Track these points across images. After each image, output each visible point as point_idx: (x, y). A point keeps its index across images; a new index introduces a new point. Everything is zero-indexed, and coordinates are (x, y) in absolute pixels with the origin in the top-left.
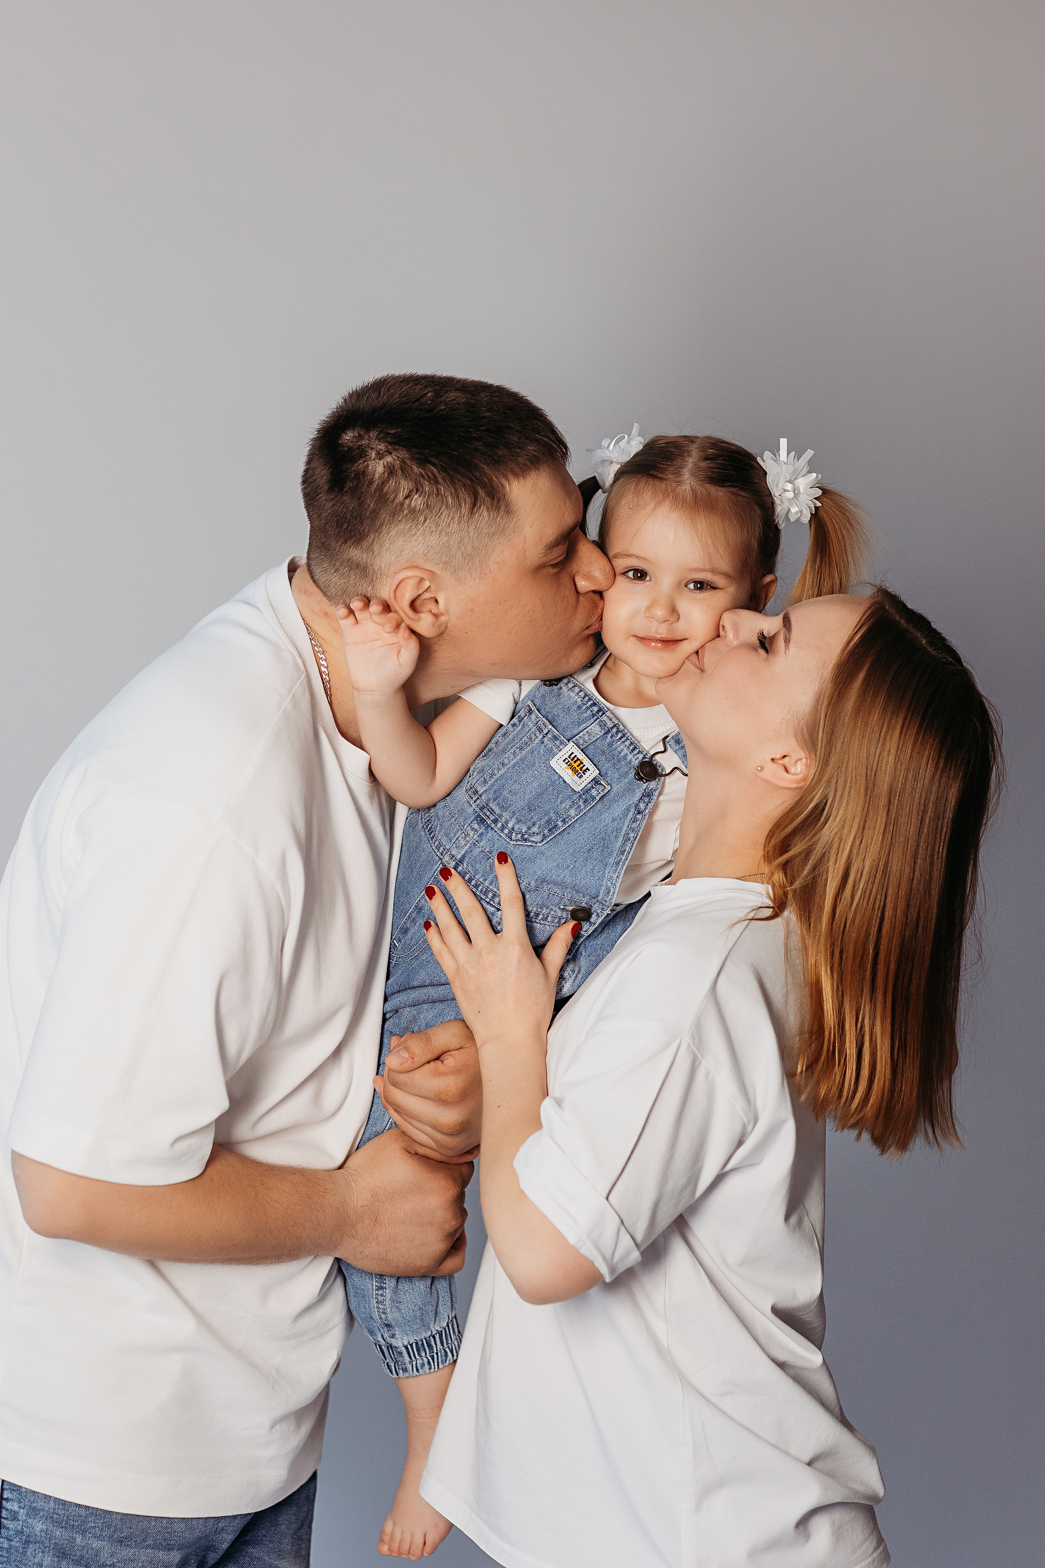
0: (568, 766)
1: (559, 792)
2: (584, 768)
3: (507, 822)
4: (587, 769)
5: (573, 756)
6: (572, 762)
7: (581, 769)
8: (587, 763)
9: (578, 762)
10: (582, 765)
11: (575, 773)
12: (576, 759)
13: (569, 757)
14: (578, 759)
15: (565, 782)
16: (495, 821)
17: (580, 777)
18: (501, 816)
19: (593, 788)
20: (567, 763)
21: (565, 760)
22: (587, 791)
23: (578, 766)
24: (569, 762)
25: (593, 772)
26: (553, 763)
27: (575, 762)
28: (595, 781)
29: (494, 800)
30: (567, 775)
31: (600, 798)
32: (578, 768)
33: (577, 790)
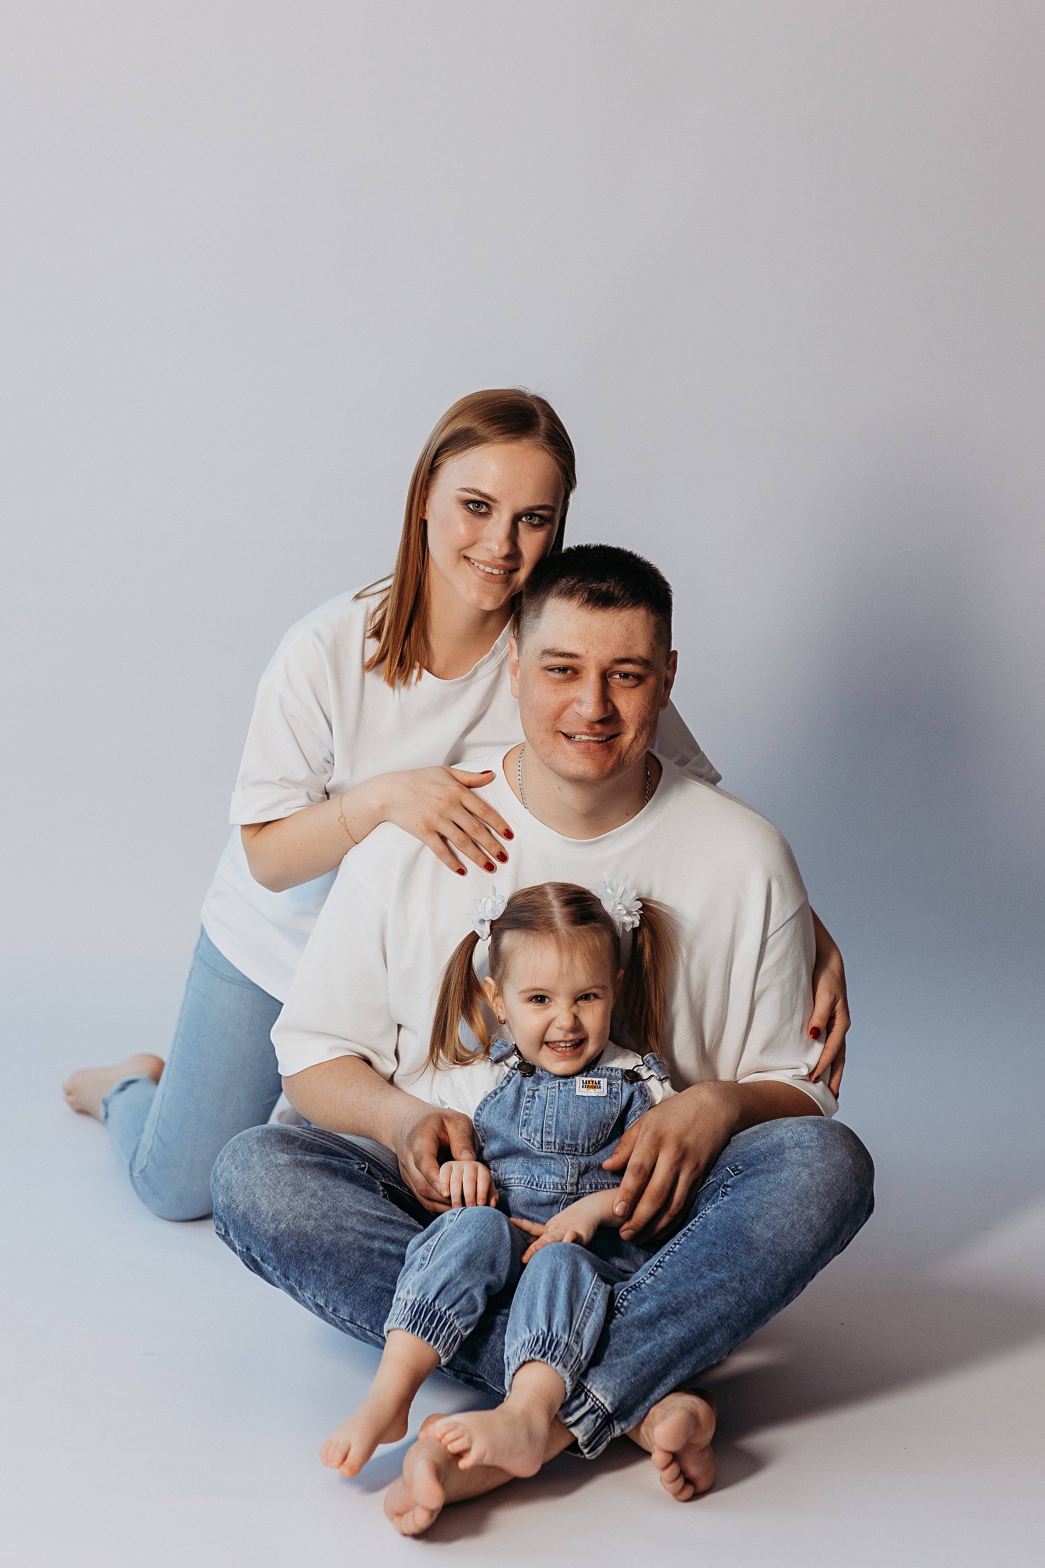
0: (588, 1087)
1: (598, 1104)
2: (597, 1082)
3: (583, 1145)
4: (599, 1081)
5: (584, 1082)
6: (588, 1084)
7: (596, 1083)
8: (597, 1080)
9: (591, 1082)
10: (594, 1082)
11: (595, 1087)
12: (588, 1082)
13: (583, 1083)
14: (589, 1081)
15: (593, 1096)
16: (576, 1150)
17: (600, 1087)
18: (577, 1144)
19: (612, 1088)
20: (585, 1087)
21: (583, 1087)
22: (610, 1092)
23: (593, 1083)
24: (586, 1086)
25: (604, 1082)
26: (578, 1093)
27: (589, 1083)
28: (609, 1084)
29: (567, 1138)
30: (592, 1093)
31: (622, 1090)
32: (594, 1085)
33: (604, 1095)
